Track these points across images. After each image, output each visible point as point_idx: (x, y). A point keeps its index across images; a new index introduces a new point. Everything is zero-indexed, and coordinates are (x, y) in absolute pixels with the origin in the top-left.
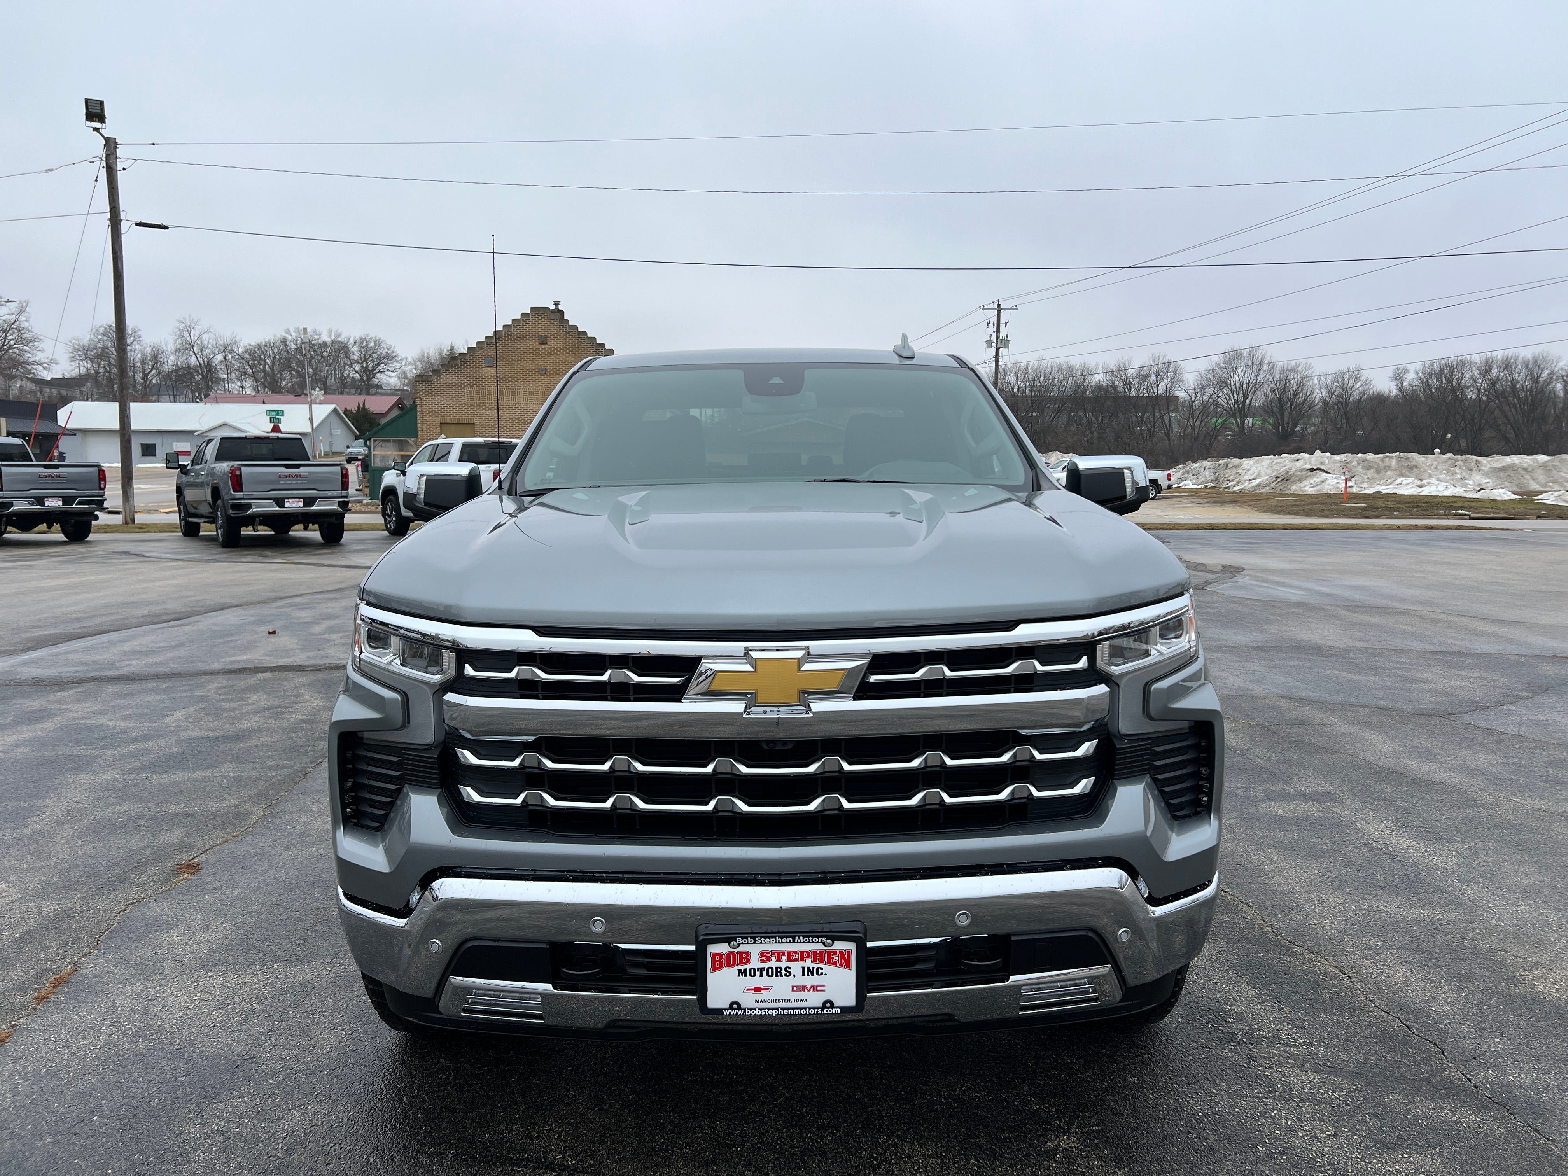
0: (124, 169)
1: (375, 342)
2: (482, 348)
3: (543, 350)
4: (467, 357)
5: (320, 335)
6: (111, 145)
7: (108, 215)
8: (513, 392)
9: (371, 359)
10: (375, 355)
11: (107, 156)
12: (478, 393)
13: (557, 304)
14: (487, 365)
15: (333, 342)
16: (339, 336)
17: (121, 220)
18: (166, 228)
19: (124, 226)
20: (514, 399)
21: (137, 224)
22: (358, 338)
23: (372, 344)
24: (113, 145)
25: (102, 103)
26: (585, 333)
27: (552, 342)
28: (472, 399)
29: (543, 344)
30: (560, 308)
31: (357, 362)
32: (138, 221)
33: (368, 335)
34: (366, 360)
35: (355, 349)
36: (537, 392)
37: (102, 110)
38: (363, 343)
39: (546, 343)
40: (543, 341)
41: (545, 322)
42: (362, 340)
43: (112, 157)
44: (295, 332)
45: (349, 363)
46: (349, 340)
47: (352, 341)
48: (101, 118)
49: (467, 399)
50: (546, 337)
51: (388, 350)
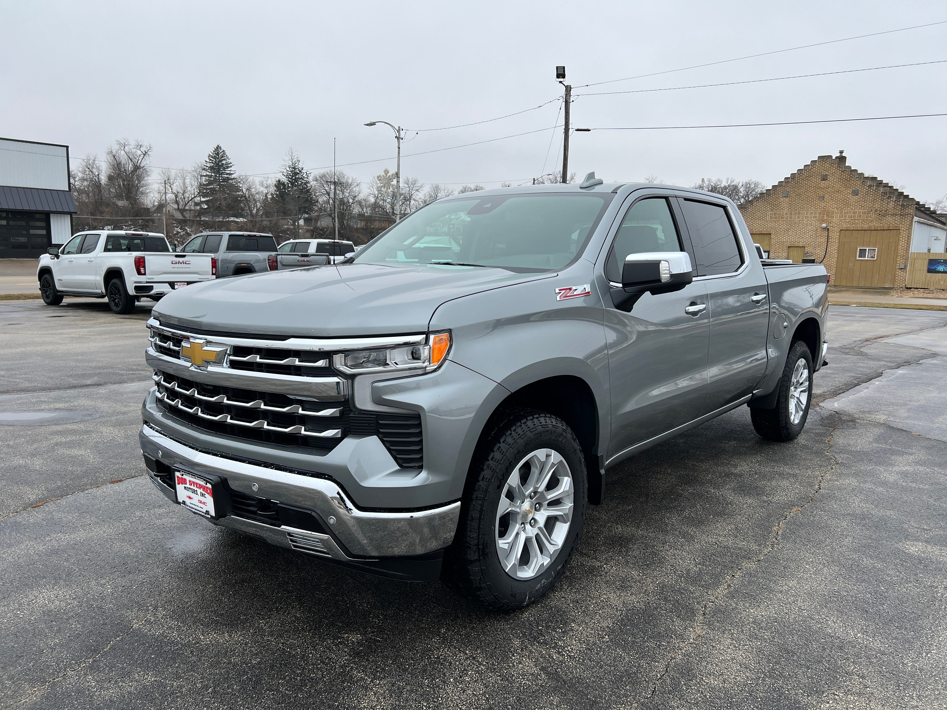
0: (573, 101)
1: (755, 184)
2: (781, 185)
3: (823, 184)
4: (771, 192)
5: (721, 182)
6: (568, 89)
7: (564, 127)
8: (799, 213)
9: (751, 195)
10: (754, 193)
11: (566, 95)
12: (775, 214)
13: (841, 152)
14: (784, 196)
15: (729, 186)
16: (733, 182)
17: (569, 129)
18: (589, 130)
19: (571, 131)
20: (799, 218)
21: (576, 130)
22: (744, 182)
23: (753, 186)
24: (569, 89)
25: (564, 67)
26: (856, 171)
27: (830, 178)
28: (771, 218)
29: (824, 180)
30: (844, 155)
31: (743, 197)
32: (577, 128)
33: (751, 180)
34: (748, 195)
35: (742, 189)
36: (815, 213)
37: (564, 71)
38: (747, 186)
39: (826, 180)
40: (824, 178)
41: (827, 165)
42: (747, 184)
43: (568, 96)
44: (707, 181)
45: (737, 198)
46: (739, 185)
47: (741, 185)
48: (563, 76)
49: (768, 218)
50: (826, 175)
51: (763, 189)
